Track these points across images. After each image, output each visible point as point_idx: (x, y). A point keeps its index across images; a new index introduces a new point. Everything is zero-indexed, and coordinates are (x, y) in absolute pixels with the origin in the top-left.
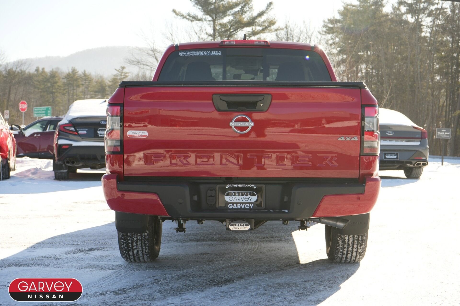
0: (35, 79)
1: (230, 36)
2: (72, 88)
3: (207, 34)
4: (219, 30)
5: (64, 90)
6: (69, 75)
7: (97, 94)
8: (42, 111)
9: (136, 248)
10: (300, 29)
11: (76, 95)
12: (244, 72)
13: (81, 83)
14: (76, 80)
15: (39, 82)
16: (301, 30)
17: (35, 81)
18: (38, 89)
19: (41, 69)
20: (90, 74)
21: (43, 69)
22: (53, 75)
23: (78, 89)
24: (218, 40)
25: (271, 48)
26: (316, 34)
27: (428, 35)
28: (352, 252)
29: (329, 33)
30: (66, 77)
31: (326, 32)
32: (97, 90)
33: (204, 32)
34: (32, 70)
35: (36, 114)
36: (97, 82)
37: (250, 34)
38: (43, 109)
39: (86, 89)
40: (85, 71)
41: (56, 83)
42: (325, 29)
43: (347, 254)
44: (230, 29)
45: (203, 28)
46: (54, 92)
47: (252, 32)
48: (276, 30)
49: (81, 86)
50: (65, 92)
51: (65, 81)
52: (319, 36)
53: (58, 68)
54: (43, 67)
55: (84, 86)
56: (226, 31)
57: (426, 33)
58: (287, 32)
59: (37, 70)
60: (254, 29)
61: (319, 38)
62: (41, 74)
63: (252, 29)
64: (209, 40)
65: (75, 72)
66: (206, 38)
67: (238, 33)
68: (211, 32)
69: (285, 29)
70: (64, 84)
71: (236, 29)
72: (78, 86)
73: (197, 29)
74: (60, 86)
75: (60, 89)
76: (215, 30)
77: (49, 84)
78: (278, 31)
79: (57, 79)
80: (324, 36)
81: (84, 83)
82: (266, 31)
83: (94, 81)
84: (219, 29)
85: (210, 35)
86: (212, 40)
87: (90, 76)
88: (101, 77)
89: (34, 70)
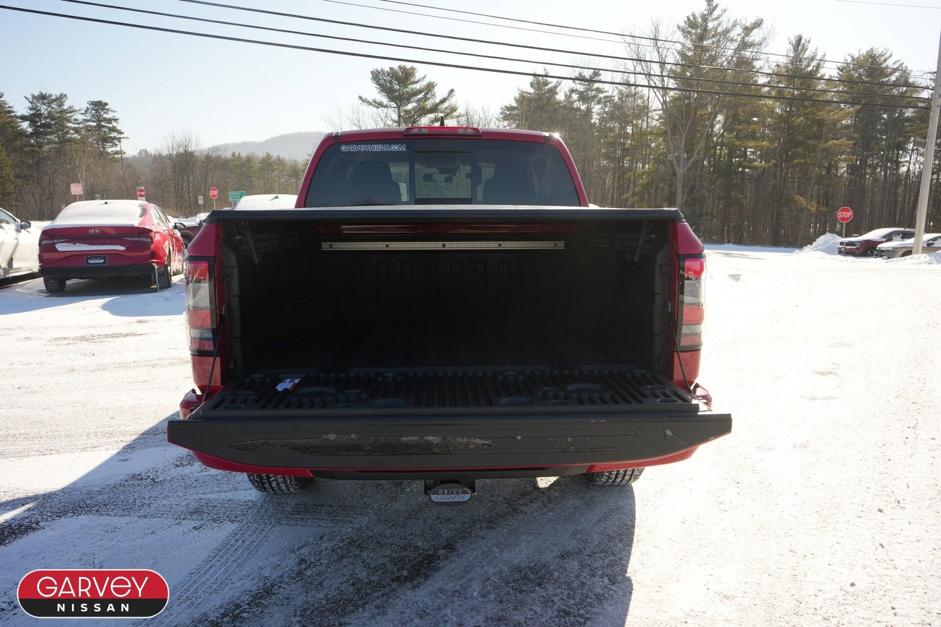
0: (232, 164)
1: (414, 122)
2: (267, 172)
3: (392, 120)
4: (403, 117)
5: (260, 174)
6: (263, 160)
7: (291, 178)
8: (237, 195)
9: (276, 480)
10: (479, 116)
11: (271, 179)
12: (438, 172)
13: (275, 167)
14: (271, 164)
15: (236, 167)
16: (481, 116)
17: (232, 165)
18: (235, 173)
19: (237, 154)
20: (284, 159)
21: (239, 154)
22: (249, 160)
23: (273, 173)
24: (403, 127)
25: (483, 139)
26: (494, 120)
27: (597, 121)
28: (625, 475)
29: (506, 120)
30: (261, 162)
31: (503, 119)
32: (291, 174)
33: (390, 118)
34: (228, 155)
35: (232, 198)
36: (290, 167)
37: (433, 121)
38: (238, 194)
39: (280, 174)
40: (279, 156)
41: (252, 167)
42: (502, 116)
43: (616, 477)
44: (414, 115)
45: (389, 115)
46: (251, 176)
47: (435, 119)
48: (457, 117)
49: (276, 170)
50: (260, 176)
51: (260, 165)
52: (497, 123)
53: (254, 154)
54: (238, 152)
55: (279, 170)
56: (410, 117)
57: (595, 119)
58: (468, 119)
59: (233, 155)
60: (436, 116)
61: (497, 125)
62: (237, 159)
63: (435, 116)
64: (394, 127)
65: (269, 157)
66: (391, 124)
67: (422, 119)
68: (396, 117)
69: (466, 116)
70: (260, 168)
71: (420, 116)
72: (273, 171)
73: (383, 116)
74: (256, 171)
75: (256, 174)
76: (399, 116)
77: (245, 169)
78: (459, 118)
79: (252, 163)
80: (502, 122)
81: (278, 168)
82: (448, 118)
83: (288, 165)
84: (404, 115)
85: (395, 122)
86: (397, 126)
87: (283, 161)
88: (295, 161)
89: (230, 155)
